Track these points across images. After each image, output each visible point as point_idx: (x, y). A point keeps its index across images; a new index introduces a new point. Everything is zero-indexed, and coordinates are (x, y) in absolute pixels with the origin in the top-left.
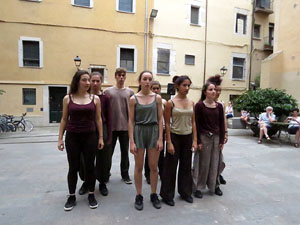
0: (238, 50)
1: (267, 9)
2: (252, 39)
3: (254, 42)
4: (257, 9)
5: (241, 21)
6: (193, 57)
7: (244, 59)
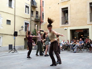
0: (26, 20)
1: (35, 6)
2: (31, 16)
3: (32, 17)
4: (32, 5)
5: (27, 9)
6: (10, 21)
7: (28, 24)
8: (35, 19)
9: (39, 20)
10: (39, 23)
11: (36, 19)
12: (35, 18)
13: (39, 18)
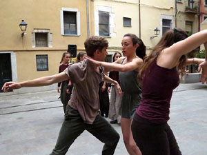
0: (165, 12)
2: (176, 2)
3: (178, 5)
6: (130, 19)
7: (171, 20)
8: (187, 9)
9: (195, 8)
10: (196, 16)
11: (190, 9)
12: (187, 5)
13: (197, 5)
